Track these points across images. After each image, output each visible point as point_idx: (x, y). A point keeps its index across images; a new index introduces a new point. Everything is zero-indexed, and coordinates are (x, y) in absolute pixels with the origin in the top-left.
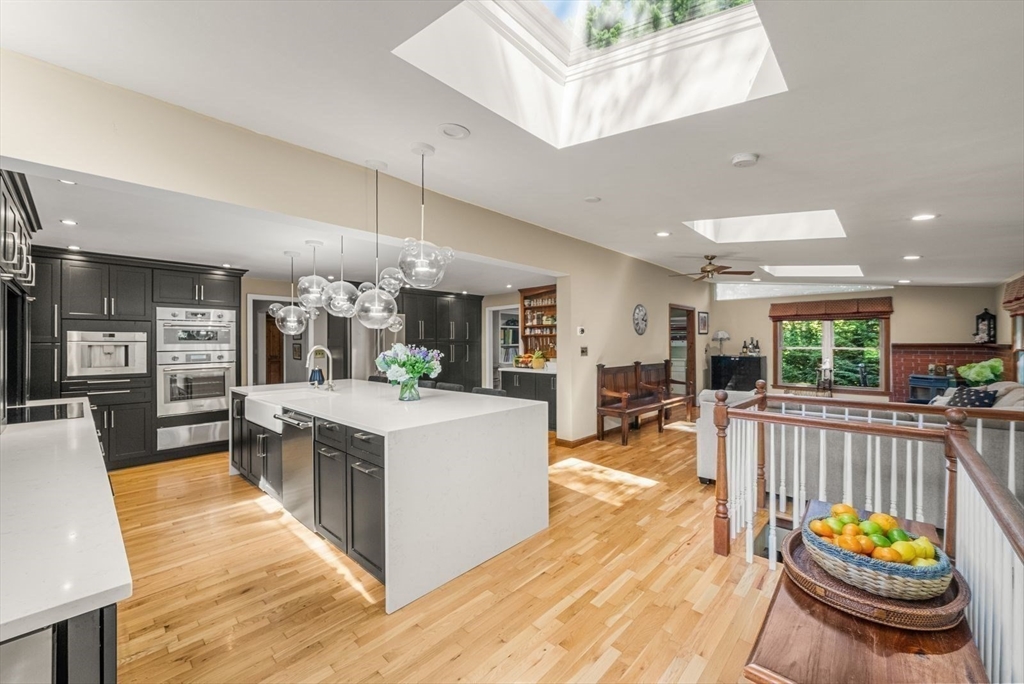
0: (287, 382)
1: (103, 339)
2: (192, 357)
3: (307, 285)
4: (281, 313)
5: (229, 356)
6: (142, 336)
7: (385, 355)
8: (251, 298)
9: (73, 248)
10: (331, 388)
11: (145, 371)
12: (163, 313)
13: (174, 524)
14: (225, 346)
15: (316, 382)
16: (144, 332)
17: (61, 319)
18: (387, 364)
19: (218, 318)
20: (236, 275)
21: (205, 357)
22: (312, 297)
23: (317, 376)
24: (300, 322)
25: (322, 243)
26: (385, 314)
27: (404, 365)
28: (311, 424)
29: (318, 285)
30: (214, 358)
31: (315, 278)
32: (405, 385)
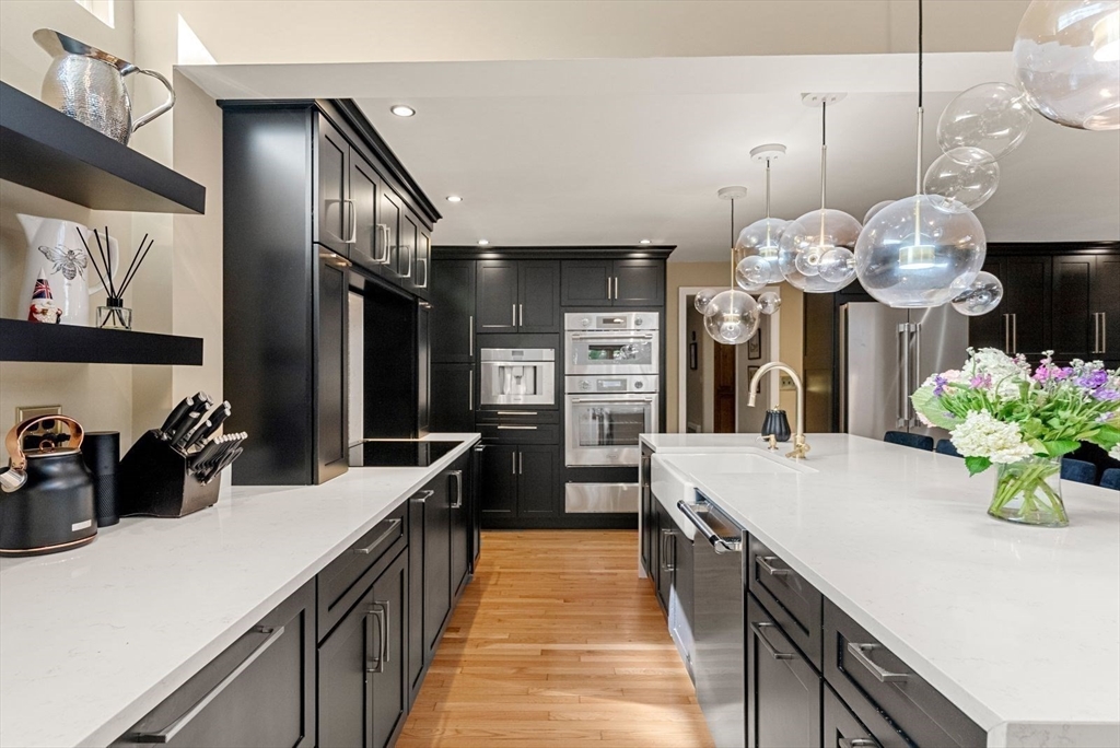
0: (739, 432)
1: (512, 358)
2: (606, 385)
3: (754, 240)
4: (714, 307)
5: (652, 383)
6: (549, 354)
7: (941, 383)
8: (684, 292)
9: (483, 243)
10: (801, 454)
11: (552, 402)
12: (572, 320)
13: (544, 652)
14: (646, 368)
15: (772, 437)
16: (551, 348)
17: (476, 334)
18: (948, 405)
19: (639, 326)
20: (660, 255)
21: (618, 384)
22: (763, 262)
23: (776, 425)
24: (745, 319)
25: (783, 148)
26: (944, 265)
27: (1007, 413)
28: (739, 547)
29: (777, 238)
30: (631, 387)
31: (768, 222)
32: (1010, 475)
